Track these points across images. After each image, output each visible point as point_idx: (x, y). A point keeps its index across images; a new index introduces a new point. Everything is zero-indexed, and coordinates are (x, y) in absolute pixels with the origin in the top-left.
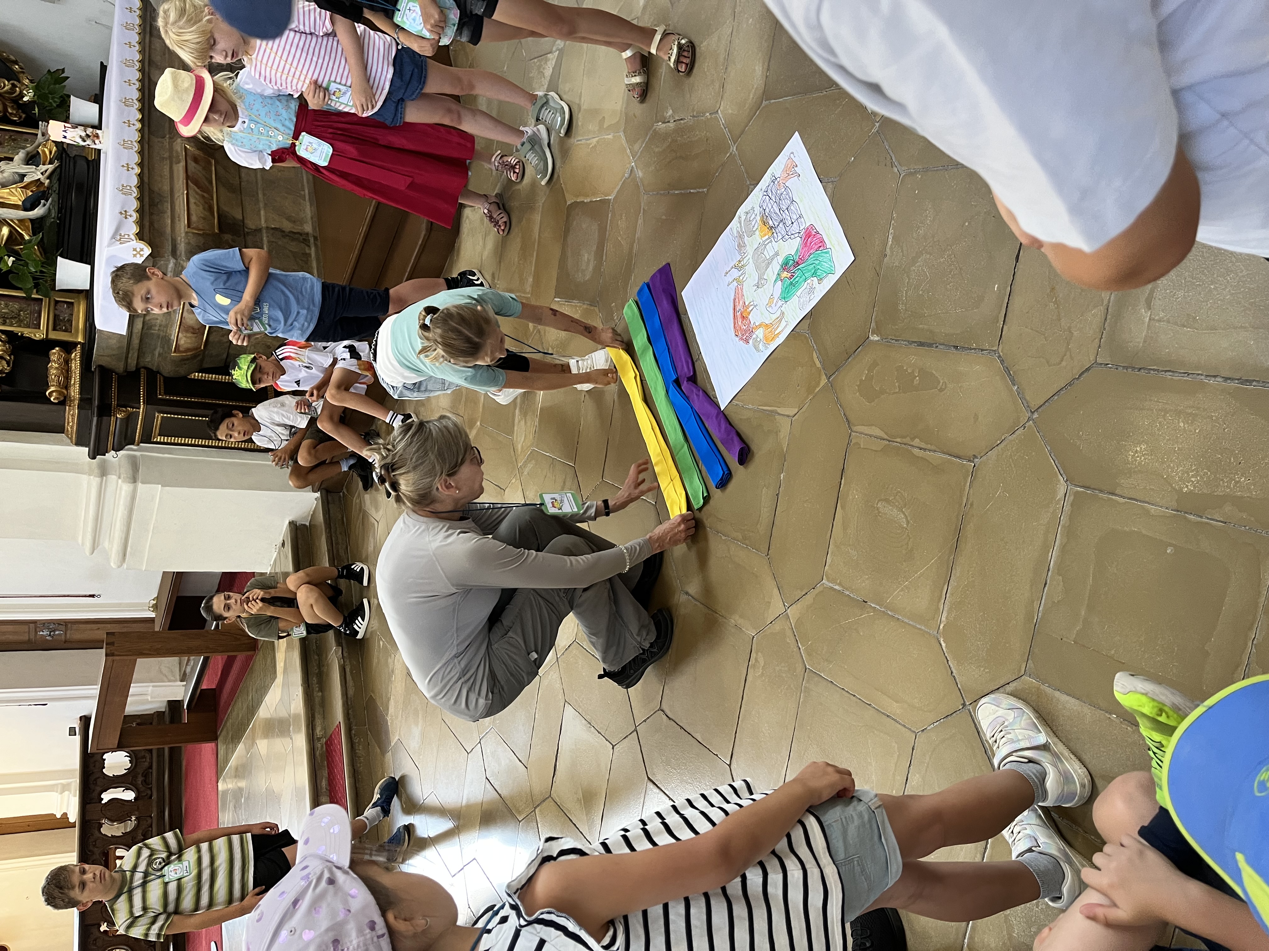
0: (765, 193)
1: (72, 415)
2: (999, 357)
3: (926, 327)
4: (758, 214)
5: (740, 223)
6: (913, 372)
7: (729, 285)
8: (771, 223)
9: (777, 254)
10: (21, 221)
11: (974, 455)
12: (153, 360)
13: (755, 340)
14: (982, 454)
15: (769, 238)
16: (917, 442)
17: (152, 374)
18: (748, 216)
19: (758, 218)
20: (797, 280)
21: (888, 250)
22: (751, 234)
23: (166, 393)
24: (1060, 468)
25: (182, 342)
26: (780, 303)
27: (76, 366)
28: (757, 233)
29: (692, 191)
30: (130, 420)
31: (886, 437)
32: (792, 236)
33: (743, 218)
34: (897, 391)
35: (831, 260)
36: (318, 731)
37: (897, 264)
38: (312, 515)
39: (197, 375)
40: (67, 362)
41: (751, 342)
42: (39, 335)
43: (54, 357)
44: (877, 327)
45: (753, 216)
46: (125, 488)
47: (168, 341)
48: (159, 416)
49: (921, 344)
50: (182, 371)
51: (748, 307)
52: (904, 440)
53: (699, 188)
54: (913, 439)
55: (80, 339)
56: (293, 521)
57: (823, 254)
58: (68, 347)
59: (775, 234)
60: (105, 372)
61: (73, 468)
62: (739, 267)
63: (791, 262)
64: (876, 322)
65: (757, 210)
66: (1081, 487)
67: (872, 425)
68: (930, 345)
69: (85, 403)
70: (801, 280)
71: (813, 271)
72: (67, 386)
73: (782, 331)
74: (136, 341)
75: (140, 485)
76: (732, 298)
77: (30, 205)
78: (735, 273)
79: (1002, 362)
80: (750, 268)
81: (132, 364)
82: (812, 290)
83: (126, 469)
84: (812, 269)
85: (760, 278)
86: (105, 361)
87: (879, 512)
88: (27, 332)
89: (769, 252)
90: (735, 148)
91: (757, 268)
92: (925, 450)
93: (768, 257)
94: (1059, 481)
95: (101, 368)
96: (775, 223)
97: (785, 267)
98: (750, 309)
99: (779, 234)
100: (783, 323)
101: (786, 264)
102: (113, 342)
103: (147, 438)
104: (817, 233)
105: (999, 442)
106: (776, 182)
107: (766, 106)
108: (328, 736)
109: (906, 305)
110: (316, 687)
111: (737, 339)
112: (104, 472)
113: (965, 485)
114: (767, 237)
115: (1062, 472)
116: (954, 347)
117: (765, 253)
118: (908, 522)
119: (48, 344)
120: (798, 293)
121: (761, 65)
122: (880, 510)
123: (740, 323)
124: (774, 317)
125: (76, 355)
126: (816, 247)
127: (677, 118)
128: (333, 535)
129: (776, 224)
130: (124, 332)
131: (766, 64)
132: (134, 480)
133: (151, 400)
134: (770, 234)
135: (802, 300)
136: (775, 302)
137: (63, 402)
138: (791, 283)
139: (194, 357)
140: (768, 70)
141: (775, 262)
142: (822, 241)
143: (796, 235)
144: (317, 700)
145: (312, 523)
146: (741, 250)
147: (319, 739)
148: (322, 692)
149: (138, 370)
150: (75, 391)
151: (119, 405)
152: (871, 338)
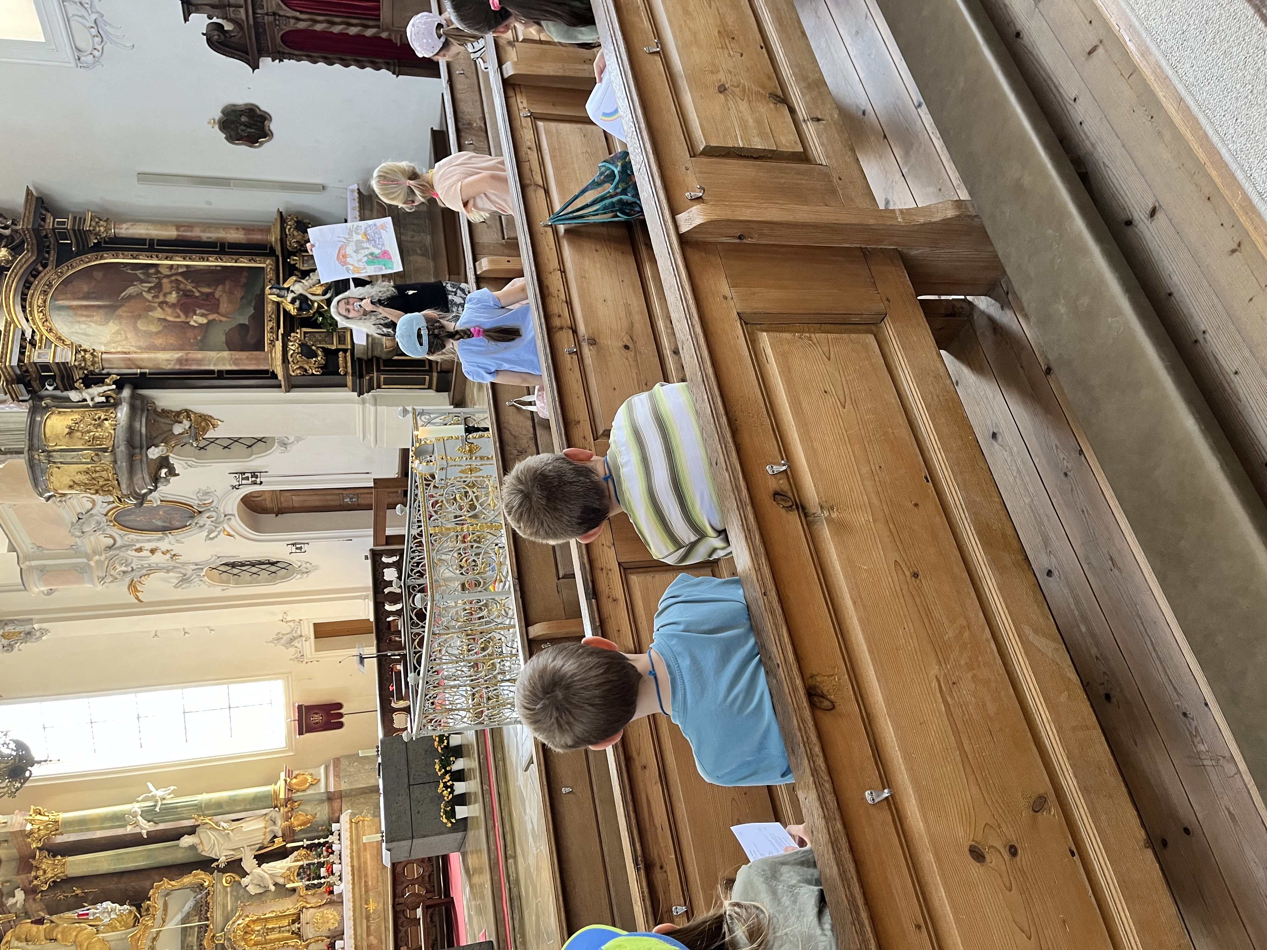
1: (349, 379)
10: (322, 301)
12: (377, 353)
17: (378, 359)
23: (384, 366)
25: (387, 345)
27: (349, 358)
30: (371, 379)
39: (396, 358)
40: (345, 357)
42: (334, 347)
43: (340, 356)
46: (372, 408)
47: (382, 345)
48: (382, 377)
50: (389, 356)
55: (349, 347)
58: (345, 351)
60: (360, 360)
61: (353, 402)
69: (353, 374)
72: (346, 367)
74: (370, 347)
75: (378, 407)
77: (324, 293)
81: (370, 356)
83: (372, 401)
86: (360, 356)
88: (329, 347)
95: (358, 359)
102: (362, 348)
103: (379, 387)
112: (364, 402)
119: (338, 351)
125: (348, 354)
130: (365, 344)
132: (376, 405)
133: (378, 370)
137: (345, 374)
139: (393, 350)
149: (372, 357)
150: (349, 370)
151: (367, 374)
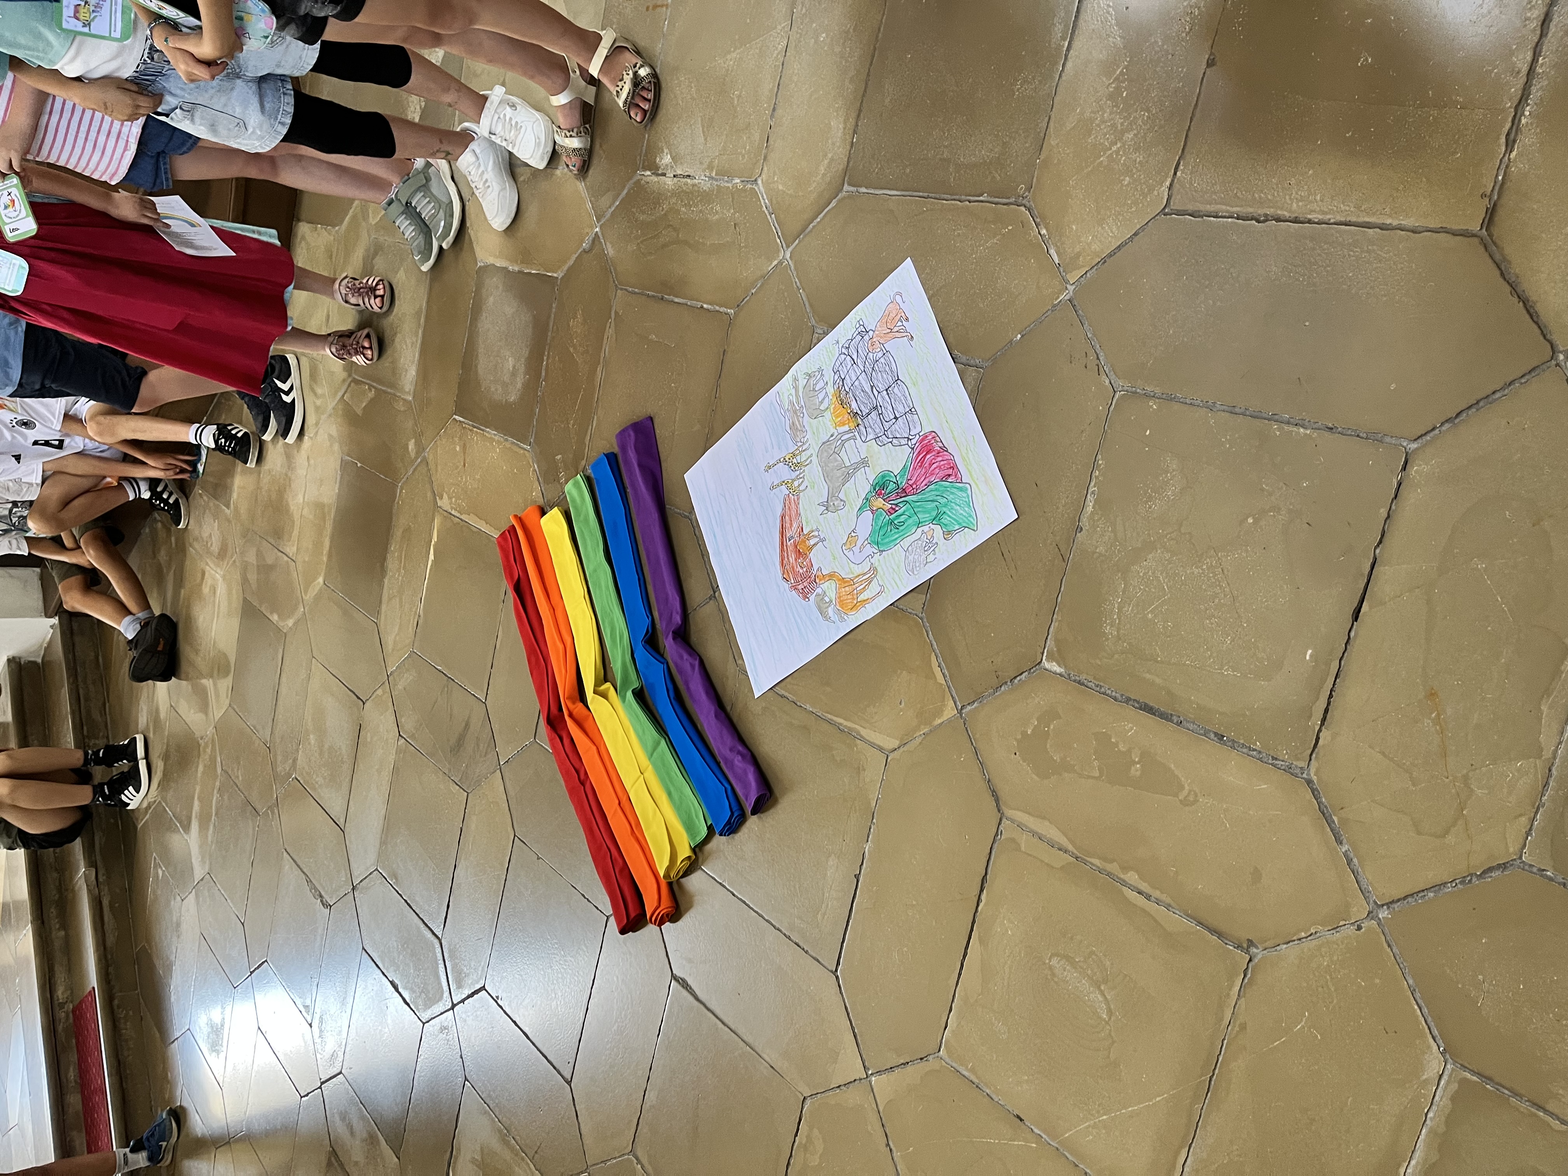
0: (844, 350)
2: (1309, 782)
3: (1158, 681)
4: (831, 383)
5: (796, 388)
6: (1129, 751)
7: (773, 488)
8: (854, 405)
9: (864, 463)
11: (1249, 940)
13: (821, 597)
14: (1267, 944)
15: (850, 431)
16: (1132, 877)
18: (811, 382)
19: (830, 390)
20: (902, 519)
21: (1084, 519)
22: (817, 414)
24: (1432, 1024)
26: (869, 550)
28: (828, 414)
29: (705, 306)
31: (1070, 847)
32: (895, 441)
33: (802, 382)
34: (1097, 774)
35: (970, 504)
36: (61, 993)
37: (1101, 549)
38: (46, 649)
41: (812, 597)
44: (1059, 650)
45: (821, 384)
49: (1148, 709)
51: (808, 537)
52: (1109, 867)
53: (721, 306)
54: (1125, 869)
56: (14, 658)
57: (954, 490)
59: (862, 428)
62: (793, 463)
63: (892, 486)
64: (1057, 641)
65: (829, 376)
66: (1473, 1072)
67: (1044, 818)
68: (1166, 717)
70: (910, 521)
71: (934, 514)
73: (873, 598)
76: (779, 512)
78: (784, 473)
79: (1315, 793)
80: (814, 472)
82: (930, 545)
84: (933, 509)
85: (832, 494)
87: (1053, 975)
89: (851, 454)
90: (788, 256)
91: (826, 476)
92: (1148, 897)
93: (848, 464)
94: (1429, 1047)
96: (862, 408)
97: (880, 488)
98: (812, 542)
99: (869, 430)
100: (874, 588)
101: (883, 486)
104: (944, 449)
105: (1303, 935)
106: (866, 338)
107: (850, 196)
108: (76, 1002)
109: (1118, 630)
110: (55, 924)
111: (786, 586)
113: (1230, 987)
114: (846, 428)
115: (1436, 1032)
116: (1216, 734)
117: (843, 453)
118: (1110, 1013)
120: (906, 543)
121: (842, 119)
122: (1056, 971)
123: (792, 559)
124: (857, 570)
126: (942, 474)
127: (679, 172)
128: (81, 685)
129: (866, 411)
131: (852, 121)
134: (852, 425)
135: (911, 558)
136: (859, 544)
138: (891, 522)
140: (855, 132)
141: (860, 474)
142: (954, 467)
143: (904, 441)
144: (57, 944)
145: (47, 659)
146: (796, 436)
147: (62, 1005)
148: (65, 929)
152: (1046, 664)
